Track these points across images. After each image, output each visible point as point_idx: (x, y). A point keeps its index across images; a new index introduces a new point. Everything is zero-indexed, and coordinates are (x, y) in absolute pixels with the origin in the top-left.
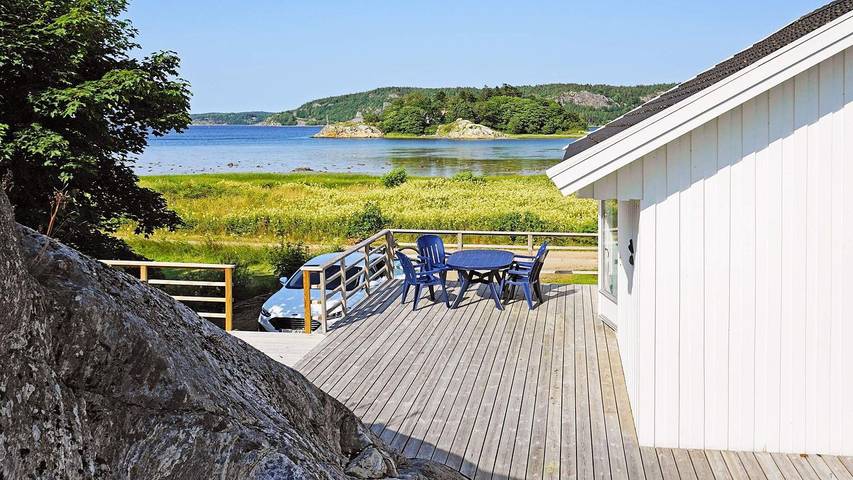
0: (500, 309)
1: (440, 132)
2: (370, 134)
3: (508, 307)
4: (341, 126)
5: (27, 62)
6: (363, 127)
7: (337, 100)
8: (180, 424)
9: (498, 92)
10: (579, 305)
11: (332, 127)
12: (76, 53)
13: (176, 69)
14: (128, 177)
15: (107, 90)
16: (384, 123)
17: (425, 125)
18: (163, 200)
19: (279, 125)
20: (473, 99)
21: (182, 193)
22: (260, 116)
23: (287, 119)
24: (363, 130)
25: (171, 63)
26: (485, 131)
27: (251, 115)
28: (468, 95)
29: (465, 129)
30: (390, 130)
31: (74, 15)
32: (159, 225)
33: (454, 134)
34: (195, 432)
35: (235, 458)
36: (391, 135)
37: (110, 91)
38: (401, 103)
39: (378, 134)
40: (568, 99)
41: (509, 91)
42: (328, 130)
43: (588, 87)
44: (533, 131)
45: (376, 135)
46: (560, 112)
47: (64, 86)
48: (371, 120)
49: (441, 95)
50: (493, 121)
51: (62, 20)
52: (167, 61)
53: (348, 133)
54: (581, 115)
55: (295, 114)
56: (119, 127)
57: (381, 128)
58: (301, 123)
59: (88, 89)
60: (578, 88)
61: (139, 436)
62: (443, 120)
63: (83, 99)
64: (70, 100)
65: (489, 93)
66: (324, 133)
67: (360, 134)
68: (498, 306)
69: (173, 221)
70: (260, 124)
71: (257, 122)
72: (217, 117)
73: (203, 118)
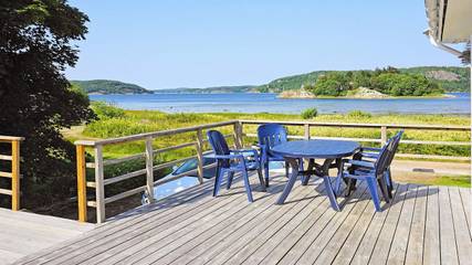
0: (335, 209)
1: (349, 94)
2: (307, 96)
3: (348, 207)
4: (291, 92)
6: (304, 92)
7: (291, 79)
9: (385, 71)
10: (445, 212)
11: (285, 92)
16: (316, 90)
17: (340, 91)
19: (259, 92)
20: (369, 76)
22: (249, 88)
23: (264, 89)
24: (304, 94)
26: (377, 94)
27: (244, 88)
28: (366, 74)
29: (365, 93)
30: (319, 94)
33: (357, 96)
36: (319, 97)
38: (325, 78)
39: (312, 96)
40: (430, 76)
41: (392, 70)
42: (284, 94)
43: (444, 68)
44: (408, 94)
46: (425, 82)
48: (309, 88)
49: (350, 74)
50: (382, 89)
53: (295, 96)
54: (439, 85)
55: (267, 87)
57: (314, 93)
58: (271, 91)
60: (437, 69)
62: (351, 88)
65: (379, 72)
66: (281, 95)
67: (301, 96)
68: (333, 205)
70: (249, 92)
72: (227, 89)
73: (220, 89)
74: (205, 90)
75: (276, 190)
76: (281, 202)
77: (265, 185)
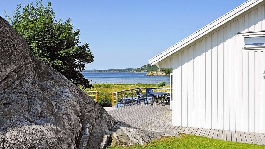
2: (162, 74)
4: (153, 72)
5: (55, 45)
6: (160, 72)
8: (52, 81)
11: (150, 72)
12: (65, 43)
13: (88, 47)
14: (81, 76)
15: (71, 51)
16: (166, 71)
18: (89, 82)
19: (136, 72)
21: (102, 87)
22: (131, 70)
23: (138, 70)
25: (86, 46)
27: (128, 69)
31: (64, 35)
32: (88, 87)
34: (54, 82)
35: (59, 86)
36: (168, 75)
37: (72, 51)
39: (164, 74)
42: (149, 73)
45: (164, 75)
47: (62, 50)
48: (162, 70)
51: (62, 36)
52: (86, 45)
53: (155, 74)
55: (140, 69)
56: (79, 63)
57: (165, 73)
58: (142, 72)
59: (67, 51)
61: (45, 81)
63: (65, 53)
64: (63, 53)
67: (159, 75)
68: (162, 105)
69: (91, 86)
70: (130, 72)
71: (130, 71)
72: (118, 70)
73: (115, 70)
74: (106, 71)
75: (150, 104)
76: (152, 105)
77: (148, 103)
